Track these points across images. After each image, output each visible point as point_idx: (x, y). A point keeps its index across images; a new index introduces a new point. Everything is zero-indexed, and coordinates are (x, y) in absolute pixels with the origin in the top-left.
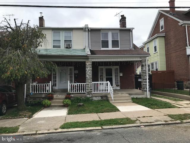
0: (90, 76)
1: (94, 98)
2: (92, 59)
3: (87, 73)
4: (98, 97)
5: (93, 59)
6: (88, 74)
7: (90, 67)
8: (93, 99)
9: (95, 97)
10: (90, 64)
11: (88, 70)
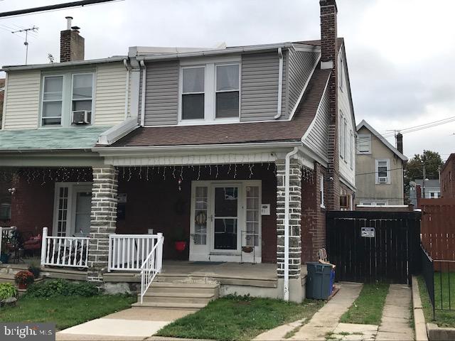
0: (101, 214)
1: (109, 287)
2: (114, 158)
3: (95, 205)
4: (118, 285)
5: (118, 158)
6: (96, 209)
7: (104, 187)
8: (103, 290)
9: (113, 283)
10: (104, 177)
11: (100, 195)
